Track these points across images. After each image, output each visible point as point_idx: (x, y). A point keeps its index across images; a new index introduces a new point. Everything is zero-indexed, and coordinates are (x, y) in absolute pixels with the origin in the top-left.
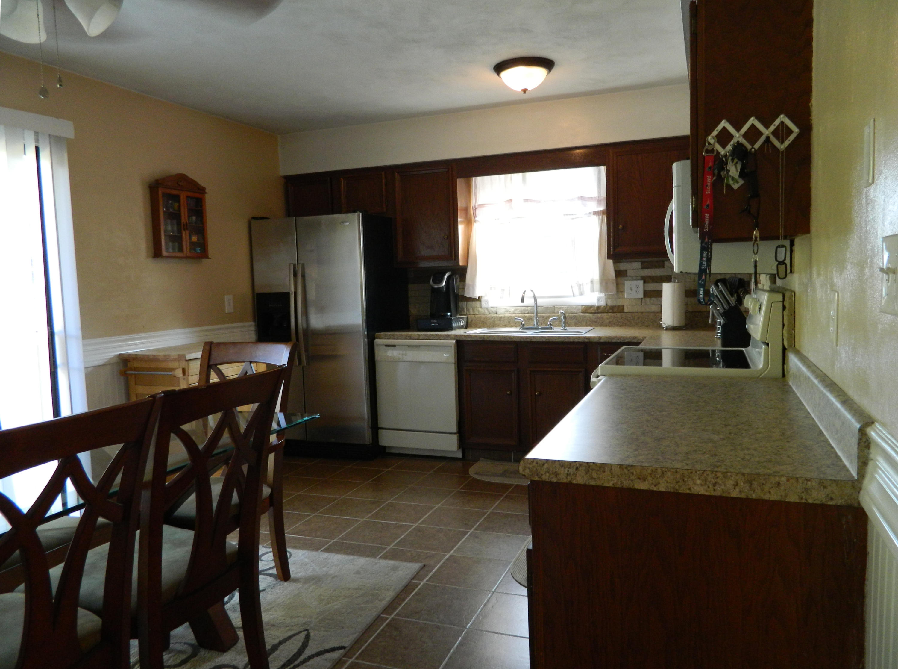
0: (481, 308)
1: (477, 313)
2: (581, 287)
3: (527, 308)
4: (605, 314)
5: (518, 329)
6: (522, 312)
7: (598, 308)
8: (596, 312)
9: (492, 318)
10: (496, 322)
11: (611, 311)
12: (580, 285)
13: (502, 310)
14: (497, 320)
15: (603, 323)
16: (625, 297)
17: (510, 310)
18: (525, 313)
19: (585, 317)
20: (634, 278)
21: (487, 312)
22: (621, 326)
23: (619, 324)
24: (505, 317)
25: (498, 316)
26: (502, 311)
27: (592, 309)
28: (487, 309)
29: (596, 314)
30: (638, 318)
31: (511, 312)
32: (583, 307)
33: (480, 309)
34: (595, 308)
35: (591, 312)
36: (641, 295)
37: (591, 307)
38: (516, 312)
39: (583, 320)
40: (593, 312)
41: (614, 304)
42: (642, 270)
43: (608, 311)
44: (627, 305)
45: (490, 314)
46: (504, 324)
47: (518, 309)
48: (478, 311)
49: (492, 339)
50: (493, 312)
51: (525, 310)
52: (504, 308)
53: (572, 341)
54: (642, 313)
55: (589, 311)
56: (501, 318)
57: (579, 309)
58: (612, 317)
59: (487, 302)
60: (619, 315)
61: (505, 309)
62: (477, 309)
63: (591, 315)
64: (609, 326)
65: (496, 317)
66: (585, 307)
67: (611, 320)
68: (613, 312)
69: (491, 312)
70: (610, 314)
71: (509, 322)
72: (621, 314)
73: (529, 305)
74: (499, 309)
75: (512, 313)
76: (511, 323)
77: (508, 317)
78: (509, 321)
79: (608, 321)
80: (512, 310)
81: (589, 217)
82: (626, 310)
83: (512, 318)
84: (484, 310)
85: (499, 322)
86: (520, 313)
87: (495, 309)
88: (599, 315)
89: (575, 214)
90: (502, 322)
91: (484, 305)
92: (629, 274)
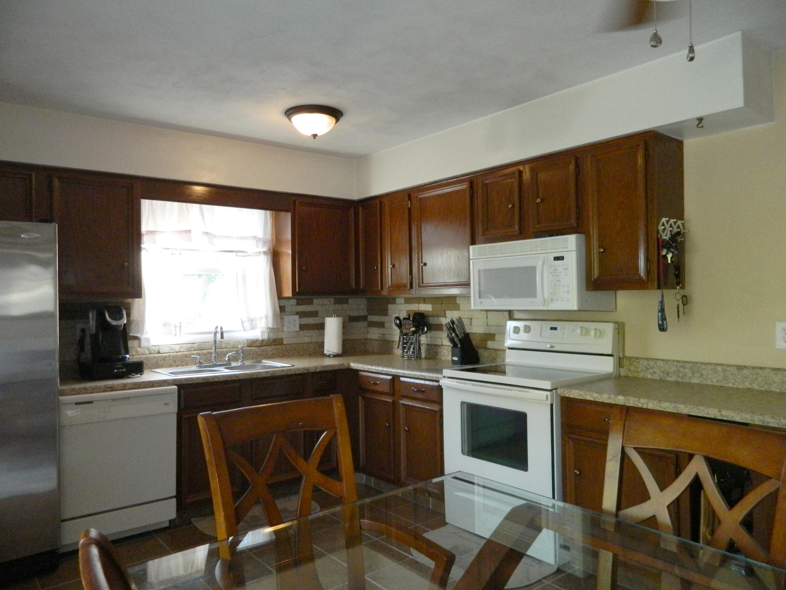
0: (140, 347)
1: (135, 354)
2: (253, 322)
3: (193, 345)
4: (269, 347)
5: (194, 368)
6: (188, 349)
7: (263, 341)
8: (261, 345)
9: (155, 358)
10: (160, 363)
11: (273, 344)
12: (252, 320)
13: (165, 348)
14: (161, 360)
15: (266, 355)
16: (285, 330)
17: (175, 348)
18: (191, 351)
19: (252, 350)
20: (291, 313)
21: (147, 352)
22: (281, 357)
23: (281, 355)
24: (170, 356)
25: (162, 356)
26: (166, 350)
27: (257, 343)
28: (148, 349)
29: (261, 348)
30: (295, 349)
31: (176, 351)
32: (249, 341)
33: (139, 349)
34: (260, 342)
35: (256, 345)
36: (298, 329)
37: (257, 341)
38: (182, 350)
39: (249, 354)
40: (258, 345)
41: (275, 337)
42: (297, 306)
43: (271, 343)
44: (285, 338)
45: (150, 353)
46: (169, 364)
47: (184, 347)
48: (137, 352)
49: (217, 380)
50: (155, 351)
51: (191, 347)
52: (168, 347)
53: (293, 373)
54: (298, 344)
55: (254, 345)
56: (165, 357)
57: (246, 344)
58: (274, 349)
59: (148, 341)
60: (279, 347)
61: (170, 347)
62: (135, 348)
63: (256, 348)
64: (272, 358)
65: (160, 356)
66: (251, 341)
67: (273, 352)
68: (275, 345)
69: (152, 352)
70: (272, 346)
71: (175, 362)
72: (282, 346)
73: (195, 342)
74: (162, 347)
75: (178, 351)
76: (177, 361)
77: (174, 356)
78: (175, 359)
79: (271, 353)
80: (177, 348)
81: (259, 256)
82: (285, 343)
83: (178, 357)
84: (144, 350)
85: (162, 362)
86: (185, 350)
87: (158, 348)
88: (264, 348)
89: (247, 252)
90: (166, 362)
91: (144, 344)
92: (286, 310)
